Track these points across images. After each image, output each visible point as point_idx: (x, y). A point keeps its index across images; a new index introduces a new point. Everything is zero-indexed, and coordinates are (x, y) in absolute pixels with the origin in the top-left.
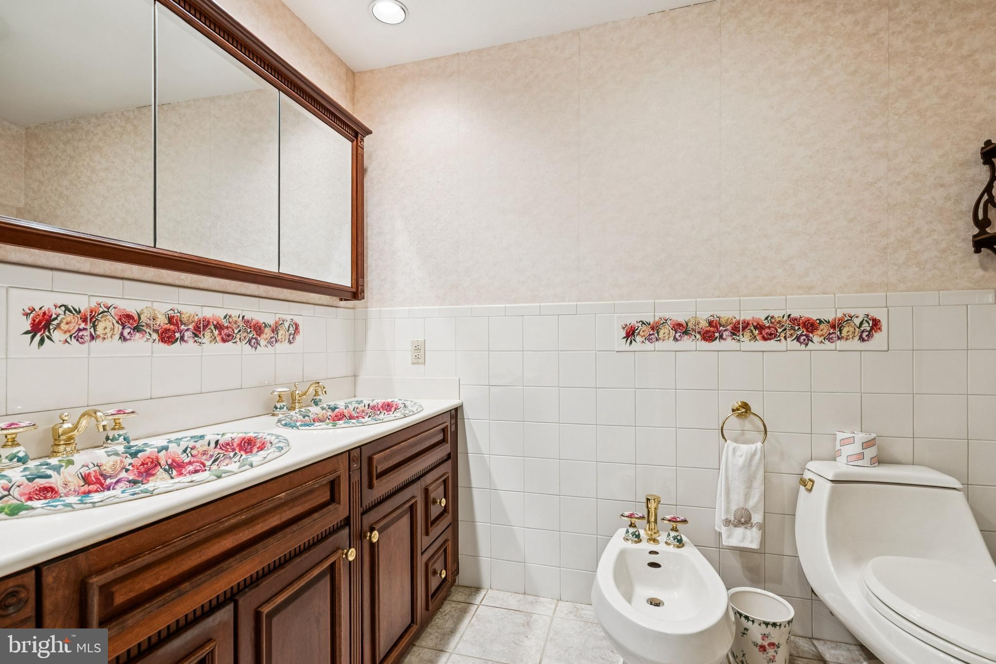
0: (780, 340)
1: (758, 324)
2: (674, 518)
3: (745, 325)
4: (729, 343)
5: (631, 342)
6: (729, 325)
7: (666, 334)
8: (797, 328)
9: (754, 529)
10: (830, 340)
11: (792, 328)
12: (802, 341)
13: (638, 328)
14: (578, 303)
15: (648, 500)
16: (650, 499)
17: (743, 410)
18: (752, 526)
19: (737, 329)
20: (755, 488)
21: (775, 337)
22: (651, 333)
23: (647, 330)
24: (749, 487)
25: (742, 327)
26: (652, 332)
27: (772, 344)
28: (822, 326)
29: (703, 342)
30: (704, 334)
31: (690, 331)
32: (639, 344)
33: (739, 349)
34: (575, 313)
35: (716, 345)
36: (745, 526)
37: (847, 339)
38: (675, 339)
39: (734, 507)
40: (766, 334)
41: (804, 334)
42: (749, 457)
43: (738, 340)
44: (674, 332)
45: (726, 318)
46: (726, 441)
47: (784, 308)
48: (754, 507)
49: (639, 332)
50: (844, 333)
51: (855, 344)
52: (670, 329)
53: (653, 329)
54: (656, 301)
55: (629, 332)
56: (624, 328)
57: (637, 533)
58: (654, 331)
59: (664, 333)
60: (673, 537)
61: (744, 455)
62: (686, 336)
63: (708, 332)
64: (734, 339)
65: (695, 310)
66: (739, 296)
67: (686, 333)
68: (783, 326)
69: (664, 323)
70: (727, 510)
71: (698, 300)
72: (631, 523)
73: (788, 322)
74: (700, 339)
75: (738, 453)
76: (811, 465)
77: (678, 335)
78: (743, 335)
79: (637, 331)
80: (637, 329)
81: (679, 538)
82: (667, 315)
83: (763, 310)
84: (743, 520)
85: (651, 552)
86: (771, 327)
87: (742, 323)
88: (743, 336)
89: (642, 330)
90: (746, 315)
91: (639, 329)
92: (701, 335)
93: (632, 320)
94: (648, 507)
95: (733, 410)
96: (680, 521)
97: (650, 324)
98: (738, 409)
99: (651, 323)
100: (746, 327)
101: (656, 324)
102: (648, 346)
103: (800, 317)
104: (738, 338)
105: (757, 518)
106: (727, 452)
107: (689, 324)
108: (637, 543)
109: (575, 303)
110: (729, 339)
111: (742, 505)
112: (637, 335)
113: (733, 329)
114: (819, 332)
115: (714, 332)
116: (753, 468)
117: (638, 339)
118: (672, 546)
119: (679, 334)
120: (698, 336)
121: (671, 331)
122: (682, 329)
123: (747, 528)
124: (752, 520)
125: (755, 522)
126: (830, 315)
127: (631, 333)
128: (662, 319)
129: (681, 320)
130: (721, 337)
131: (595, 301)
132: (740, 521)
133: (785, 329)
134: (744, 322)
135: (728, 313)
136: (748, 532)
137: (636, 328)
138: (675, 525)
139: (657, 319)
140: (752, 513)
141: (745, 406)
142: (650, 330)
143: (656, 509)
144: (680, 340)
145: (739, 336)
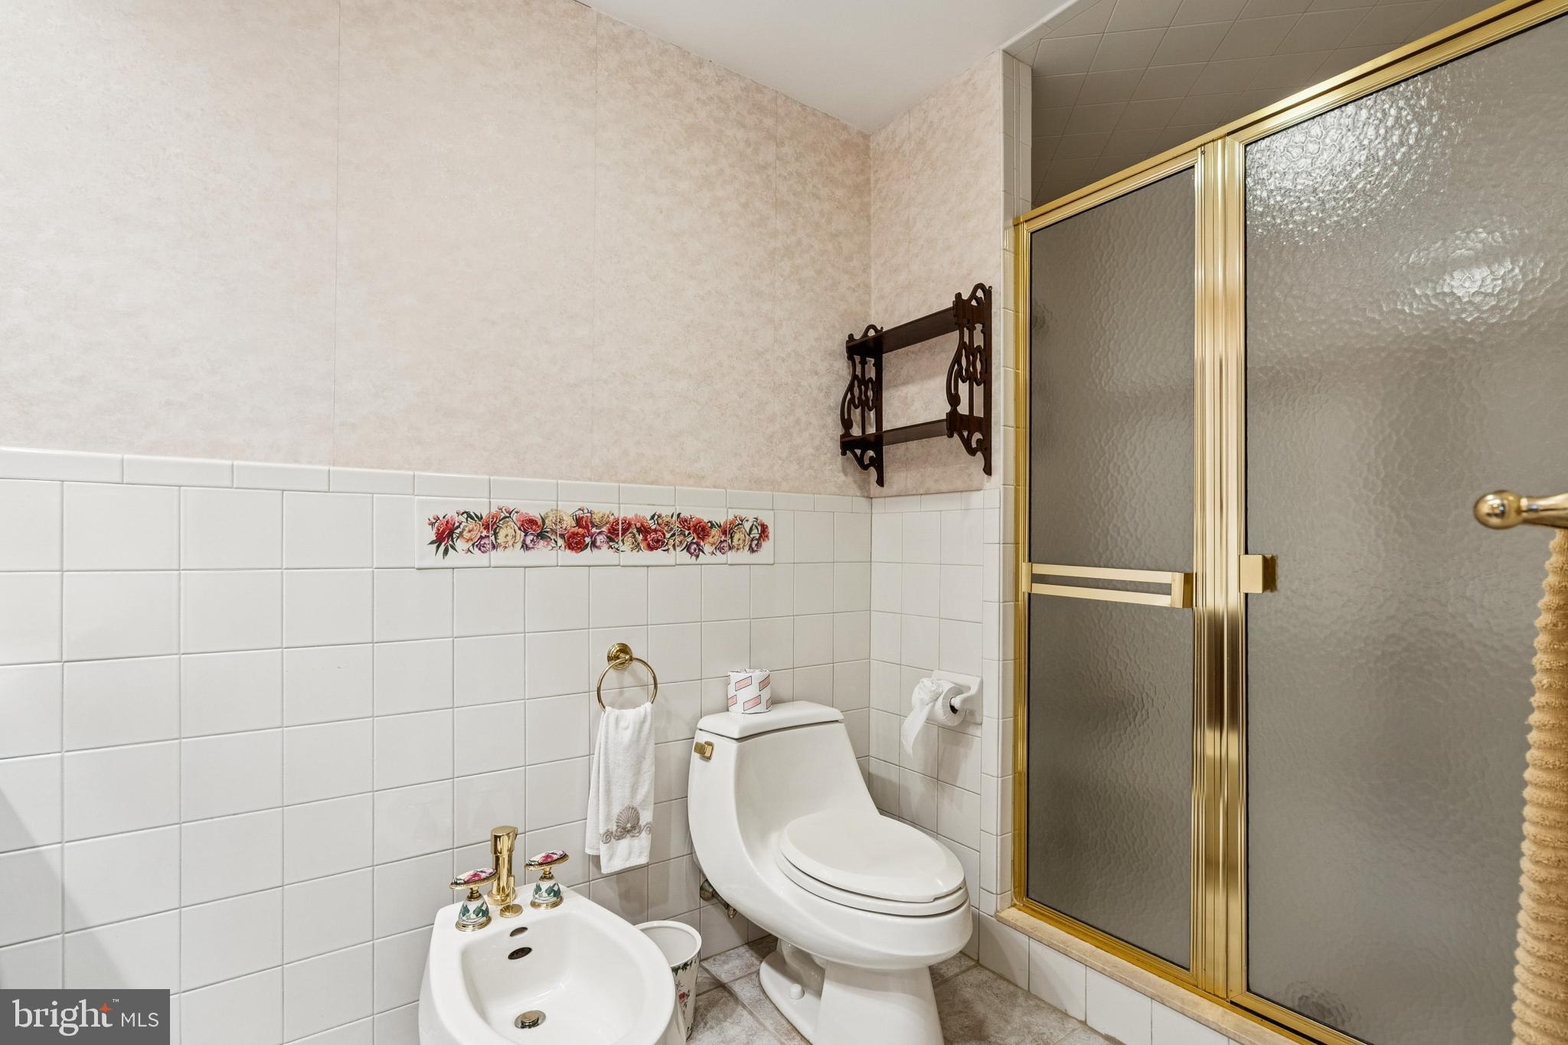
0: (668, 550)
1: (642, 525)
2: (548, 856)
3: (626, 526)
4: (603, 554)
5: (446, 552)
6: (605, 525)
7: (509, 538)
8: (687, 532)
9: (644, 834)
10: (720, 549)
11: (682, 533)
12: (692, 551)
13: (460, 524)
14: (332, 468)
15: (496, 837)
16: (500, 837)
17: (622, 656)
18: (640, 832)
19: (616, 531)
20: (645, 773)
21: (662, 545)
22: (483, 535)
23: (477, 530)
24: (637, 773)
25: (622, 529)
26: (485, 533)
27: (658, 555)
28: (714, 531)
29: (568, 551)
30: (569, 538)
31: (547, 532)
32: (461, 554)
33: (617, 563)
34: (326, 489)
35: (587, 556)
36: (631, 834)
37: (738, 549)
38: (525, 547)
39: (616, 810)
40: (652, 540)
41: (694, 541)
42: (637, 728)
43: (617, 549)
44: (523, 534)
45: (601, 515)
46: (604, 708)
47: (673, 503)
48: (644, 801)
49: (461, 533)
50: (735, 542)
51: (744, 555)
52: (516, 528)
53: (487, 527)
54: (492, 478)
55: (444, 532)
56: (432, 524)
57: (484, 908)
58: (488, 531)
59: (507, 535)
60: (546, 891)
61: (631, 724)
62: (542, 542)
63: (574, 535)
64: (611, 547)
65: (555, 499)
66: (617, 482)
67: (542, 536)
68: (672, 529)
69: (505, 517)
70: (608, 819)
71: (559, 481)
72: (472, 893)
73: (677, 524)
74: (563, 546)
75: (622, 724)
76: (703, 723)
77: (529, 539)
78: (623, 540)
79: (458, 531)
80: (458, 527)
81: (556, 888)
82: (511, 504)
83: (649, 505)
84: (629, 825)
85: (514, 933)
86: (658, 531)
87: (622, 523)
88: (624, 543)
89: (467, 529)
90: (627, 512)
91: (462, 526)
92: (565, 541)
93: (449, 509)
94: (496, 851)
95: (610, 659)
96: (558, 859)
97: (482, 518)
98: (617, 658)
99: (484, 517)
100: (627, 529)
101: (493, 518)
102: (478, 558)
103: (691, 518)
104: (616, 546)
105: (646, 817)
106: (607, 725)
107: (546, 521)
108: (486, 925)
109: (326, 468)
110: (605, 547)
111: (627, 803)
112: (458, 537)
113: (610, 532)
114: (711, 540)
115: (584, 536)
116: (643, 743)
117: (460, 544)
118: (543, 908)
119: (531, 537)
120: (560, 542)
121: (518, 532)
122: (535, 530)
123: (634, 836)
124: (640, 823)
125: (645, 823)
126: (721, 518)
127: (445, 535)
128: (503, 510)
129: (535, 513)
130: (594, 544)
131: (372, 467)
132: (624, 828)
133: (674, 535)
134: (624, 521)
135: (606, 506)
136: (636, 841)
137: (457, 524)
138: (548, 869)
139: (494, 510)
140: (640, 811)
141: (624, 649)
142: (482, 529)
143: (511, 850)
144: (533, 548)
145: (617, 543)
